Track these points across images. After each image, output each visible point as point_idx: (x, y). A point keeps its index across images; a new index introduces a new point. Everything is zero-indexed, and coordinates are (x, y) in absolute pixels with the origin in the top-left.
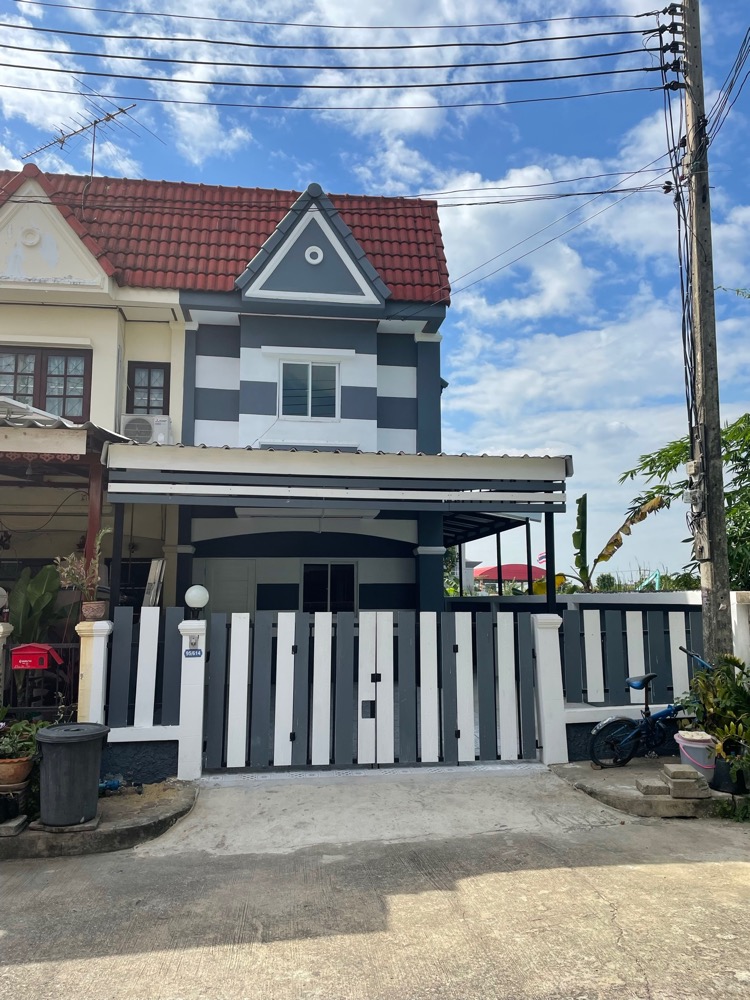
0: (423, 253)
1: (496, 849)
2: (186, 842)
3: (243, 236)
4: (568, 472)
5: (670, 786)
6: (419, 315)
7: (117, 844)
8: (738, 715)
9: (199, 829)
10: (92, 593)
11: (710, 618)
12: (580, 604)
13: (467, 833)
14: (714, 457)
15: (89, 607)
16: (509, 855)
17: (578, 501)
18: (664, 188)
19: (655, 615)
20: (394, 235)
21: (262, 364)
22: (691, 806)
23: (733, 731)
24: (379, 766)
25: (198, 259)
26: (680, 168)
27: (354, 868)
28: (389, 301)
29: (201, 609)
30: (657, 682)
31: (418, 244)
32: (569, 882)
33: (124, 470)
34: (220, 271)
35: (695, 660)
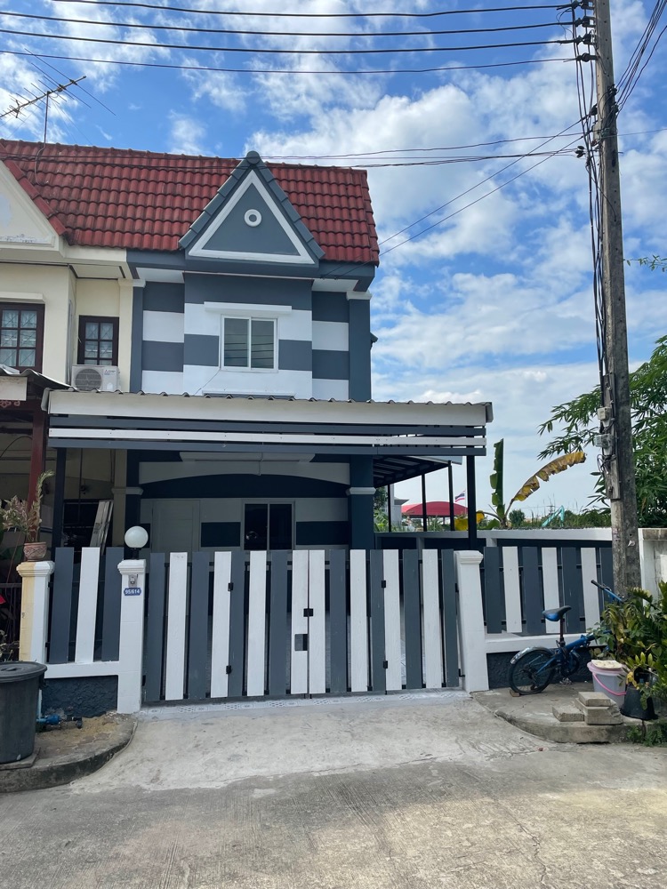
0: (354, 217)
1: (421, 779)
2: (121, 777)
3: (187, 200)
4: (489, 418)
5: (585, 713)
6: (350, 274)
7: (53, 781)
8: (647, 644)
9: (134, 763)
10: (33, 534)
11: (619, 554)
12: (498, 540)
13: (392, 763)
14: (623, 404)
15: (30, 549)
16: (434, 786)
17: (496, 445)
18: (577, 152)
19: (569, 550)
20: (327, 201)
21: (205, 319)
22: (604, 732)
23: (643, 660)
24: (311, 696)
25: (144, 220)
26: (591, 134)
27: (283, 803)
28: (322, 261)
29: (140, 549)
30: (571, 615)
31: (350, 209)
32: (492, 815)
33: (66, 416)
34: (165, 231)
35: (606, 593)
